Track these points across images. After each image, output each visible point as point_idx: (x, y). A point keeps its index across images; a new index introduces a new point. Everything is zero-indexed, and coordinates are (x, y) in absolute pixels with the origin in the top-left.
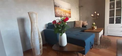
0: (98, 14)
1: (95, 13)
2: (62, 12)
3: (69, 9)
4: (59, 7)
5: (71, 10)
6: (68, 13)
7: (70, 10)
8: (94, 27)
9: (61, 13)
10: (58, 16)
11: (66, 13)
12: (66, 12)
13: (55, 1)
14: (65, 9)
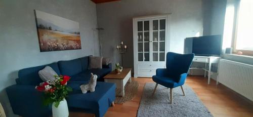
0: (126, 47)
1: (122, 43)
2: (59, 40)
3: (75, 33)
4: (50, 29)
5: (81, 35)
6: (74, 41)
7: (79, 33)
8: (118, 70)
9: (57, 41)
10: (49, 49)
11: (70, 42)
12: (70, 40)
13: (37, 17)
14: (66, 34)
